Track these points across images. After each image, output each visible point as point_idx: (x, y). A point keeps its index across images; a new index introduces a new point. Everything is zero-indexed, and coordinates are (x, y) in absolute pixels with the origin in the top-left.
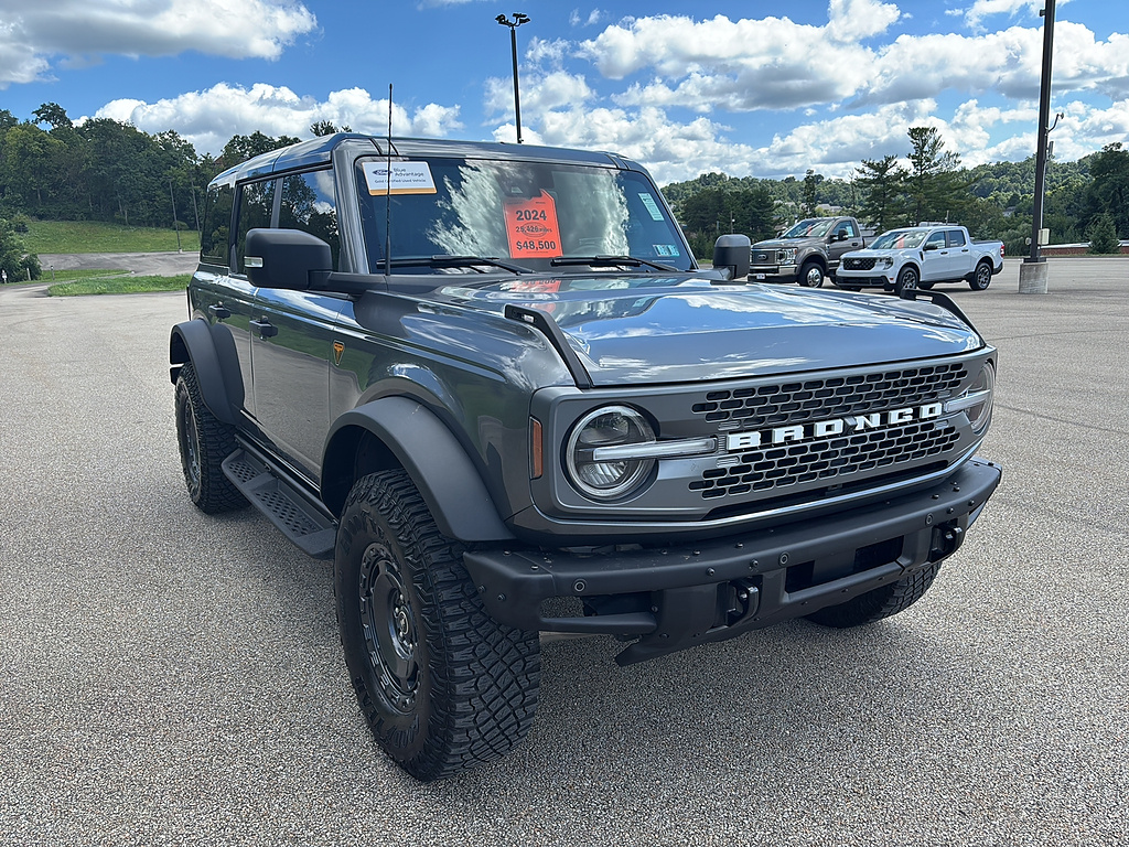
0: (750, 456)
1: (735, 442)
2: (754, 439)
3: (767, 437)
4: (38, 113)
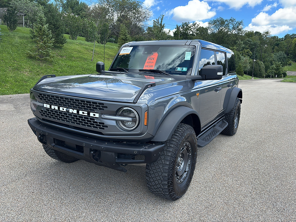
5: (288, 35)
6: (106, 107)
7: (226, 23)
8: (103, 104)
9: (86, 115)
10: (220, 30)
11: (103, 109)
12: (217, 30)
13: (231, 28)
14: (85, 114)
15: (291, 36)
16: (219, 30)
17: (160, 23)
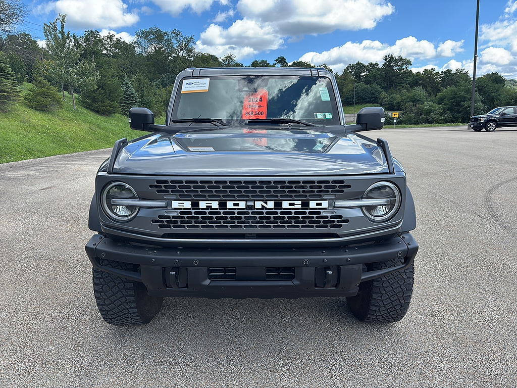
0: (184, 212)
1: (175, 204)
2: (188, 205)
3: (195, 205)
4: (276, 60)
5: (256, 61)
6: (349, 186)
7: (166, 37)
8: (342, 182)
9: (300, 206)
10: (157, 49)
11: (342, 191)
12: (153, 49)
13: (175, 46)
14: (296, 207)
15: (260, 63)
16: (155, 48)
17: (59, 29)
